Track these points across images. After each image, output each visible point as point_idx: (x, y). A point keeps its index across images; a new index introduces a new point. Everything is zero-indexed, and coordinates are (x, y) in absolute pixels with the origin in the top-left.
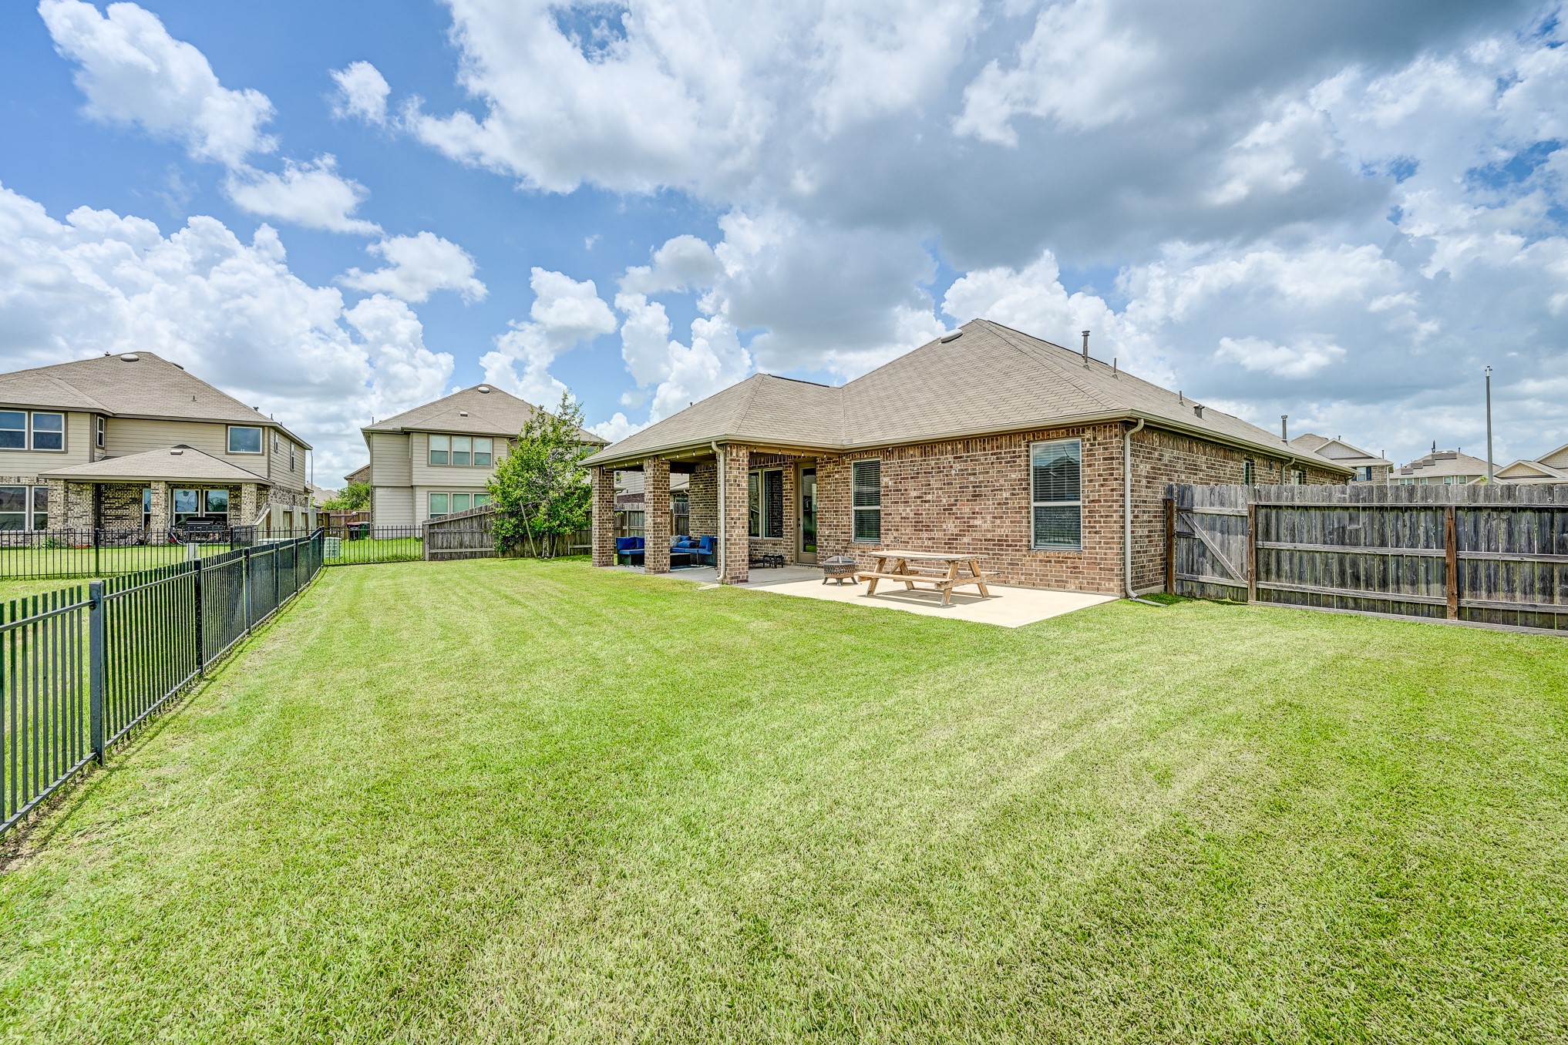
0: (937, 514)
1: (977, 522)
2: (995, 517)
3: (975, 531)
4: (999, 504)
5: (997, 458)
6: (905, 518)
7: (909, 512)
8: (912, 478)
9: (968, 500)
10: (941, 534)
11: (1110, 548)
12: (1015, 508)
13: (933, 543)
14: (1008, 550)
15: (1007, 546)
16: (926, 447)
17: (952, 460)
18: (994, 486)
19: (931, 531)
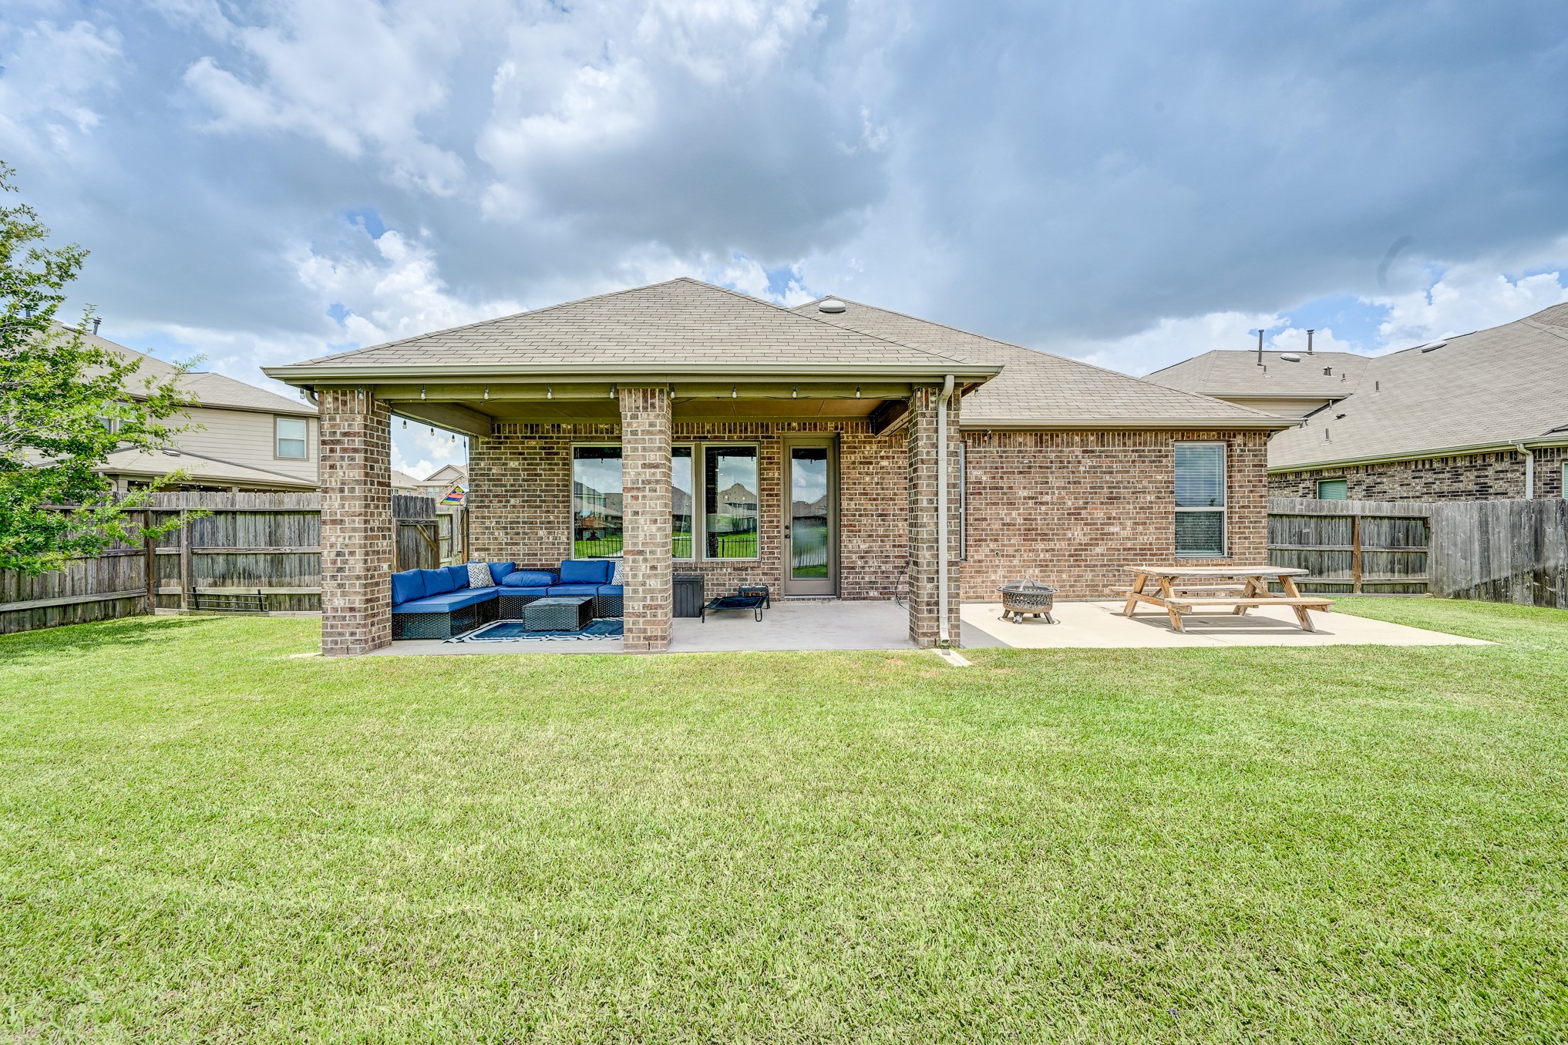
0: (1059, 519)
1: (1112, 529)
2: (1136, 523)
3: (1111, 540)
4: (1141, 508)
5: (1140, 456)
6: (1009, 525)
7: (1016, 516)
8: (1021, 473)
9: (1102, 503)
10: (1064, 544)
11: (1259, 553)
12: (1161, 513)
13: (1053, 556)
14: (1152, 560)
15: (1151, 555)
16: (1043, 434)
17: (1080, 454)
18: (1135, 488)
19: (1049, 540)
